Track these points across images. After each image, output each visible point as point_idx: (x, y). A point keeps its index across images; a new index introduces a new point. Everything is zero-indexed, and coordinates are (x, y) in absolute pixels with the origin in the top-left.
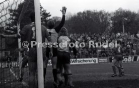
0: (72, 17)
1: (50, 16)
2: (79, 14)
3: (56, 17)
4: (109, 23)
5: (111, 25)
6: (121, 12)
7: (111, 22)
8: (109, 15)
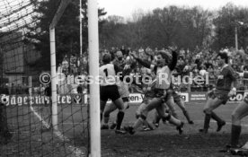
0: (144, 18)
1: (104, 14)
2: (156, 11)
3: (115, 16)
4: (209, 30)
5: (213, 34)
6: (231, 11)
7: (214, 27)
8: (210, 14)
